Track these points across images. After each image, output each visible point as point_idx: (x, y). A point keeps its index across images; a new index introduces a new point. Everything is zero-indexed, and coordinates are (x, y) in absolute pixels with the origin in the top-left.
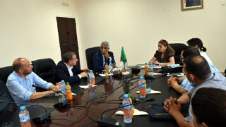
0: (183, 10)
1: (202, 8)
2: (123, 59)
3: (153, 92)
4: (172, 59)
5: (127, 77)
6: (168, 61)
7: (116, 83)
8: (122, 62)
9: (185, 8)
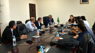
0: (81, 4)
1: (88, 3)
2: (58, 21)
3: (68, 30)
4: (75, 22)
5: (60, 27)
6: (73, 23)
7: (55, 29)
9: (81, 3)
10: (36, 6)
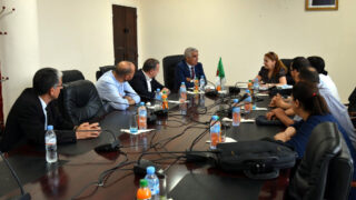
0: (307, 9)
1: (336, 9)
2: (220, 73)
5: (225, 96)
7: (208, 102)
8: (218, 78)
9: (311, 6)
10: (138, 13)
